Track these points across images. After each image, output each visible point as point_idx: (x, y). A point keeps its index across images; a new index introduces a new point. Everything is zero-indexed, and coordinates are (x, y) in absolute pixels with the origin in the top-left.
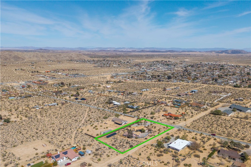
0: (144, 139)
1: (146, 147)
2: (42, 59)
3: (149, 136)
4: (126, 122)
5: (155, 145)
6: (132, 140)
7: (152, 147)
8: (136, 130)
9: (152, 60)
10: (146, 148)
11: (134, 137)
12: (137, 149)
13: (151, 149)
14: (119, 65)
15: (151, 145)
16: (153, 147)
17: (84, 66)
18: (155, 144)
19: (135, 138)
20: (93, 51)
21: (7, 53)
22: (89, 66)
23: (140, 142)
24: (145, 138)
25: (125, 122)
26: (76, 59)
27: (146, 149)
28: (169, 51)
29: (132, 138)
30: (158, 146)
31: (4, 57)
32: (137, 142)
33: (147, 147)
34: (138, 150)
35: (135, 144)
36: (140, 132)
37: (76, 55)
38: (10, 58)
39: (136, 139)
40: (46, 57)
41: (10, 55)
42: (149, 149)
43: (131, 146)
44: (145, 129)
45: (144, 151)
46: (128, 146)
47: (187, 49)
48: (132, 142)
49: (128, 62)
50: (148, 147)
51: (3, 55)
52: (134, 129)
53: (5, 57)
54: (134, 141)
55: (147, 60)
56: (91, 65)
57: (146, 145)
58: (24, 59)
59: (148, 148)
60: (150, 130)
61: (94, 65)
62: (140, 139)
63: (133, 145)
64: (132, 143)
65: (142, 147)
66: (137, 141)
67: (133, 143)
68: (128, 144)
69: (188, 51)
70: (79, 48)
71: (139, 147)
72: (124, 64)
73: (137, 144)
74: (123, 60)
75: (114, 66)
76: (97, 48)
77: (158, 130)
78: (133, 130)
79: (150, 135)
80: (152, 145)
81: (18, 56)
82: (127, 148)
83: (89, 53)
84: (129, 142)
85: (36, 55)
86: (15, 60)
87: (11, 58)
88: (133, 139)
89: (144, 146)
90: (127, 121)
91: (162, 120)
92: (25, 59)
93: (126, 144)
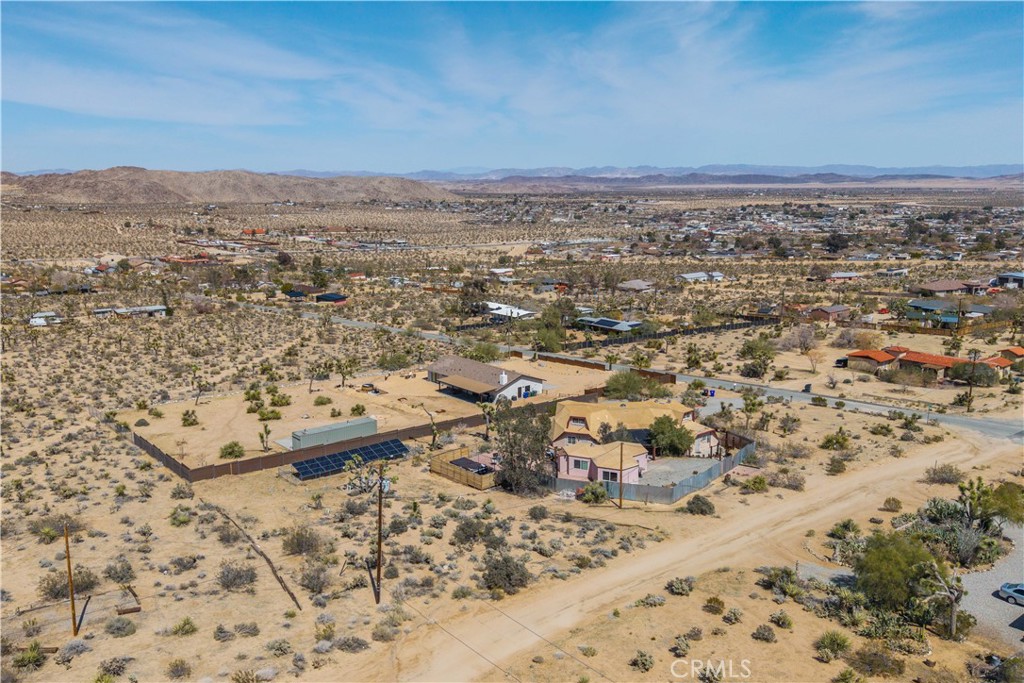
0: (680, 510)
1: (697, 599)
2: (255, 199)
3: (736, 489)
4: (535, 386)
5: (826, 582)
6: (537, 514)
7: (776, 610)
8: (594, 430)
9: (738, 203)
10: (689, 612)
11: (570, 484)
12: (568, 620)
13: (762, 636)
14: (580, 217)
15: (768, 585)
16: (791, 609)
17: (421, 221)
18: (821, 570)
19: (579, 497)
20: (477, 183)
21: (126, 173)
22: (442, 221)
23: (620, 533)
24: (683, 503)
25: (522, 383)
26: (395, 199)
27: (695, 635)
28: (818, 177)
29: (542, 495)
30: (874, 604)
31: (108, 190)
32: (590, 536)
33: (713, 606)
34: (574, 632)
35: (559, 556)
36: (640, 448)
37: (398, 185)
38: (131, 192)
39: (579, 509)
40: (275, 190)
41: (133, 182)
42: (739, 633)
43: (504, 579)
44: (693, 426)
45: (660, 654)
46: (468, 566)
47: (905, 169)
48: (533, 526)
49: (622, 208)
50: (730, 604)
51: (107, 183)
52: (583, 420)
53: (114, 187)
54: (559, 525)
55: (716, 201)
56: (450, 218)
57: (695, 573)
58: (184, 199)
59: (716, 621)
60: (742, 442)
61: (466, 217)
62: (626, 503)
63: (534, 565)
64: (533, 536)
65: (648, 603)
66: (585, 525)
67: (546, 538)
68: (480, 549)
69: (911, 177)
70: (425, 172)
71: (607, 598)
72: (602, 214)
73: (584, 552)
74: (598, 201)
75: (557, 220)
76: (497, 171)
77: (824, 447)
78: (575, 428)
79: (742, 480)
80: (776, 582)
81: (163, 186)
82: (446, 597)
83: (460, 187)
84: (504, 526)
85: (232, 182)
86: (152, 201)
87: (136, 193)
88: (551, 501)
89: (670, 588)
90: (540, 381)
91: (839, 385)
92: (188, 198)
93: (452, 550)
